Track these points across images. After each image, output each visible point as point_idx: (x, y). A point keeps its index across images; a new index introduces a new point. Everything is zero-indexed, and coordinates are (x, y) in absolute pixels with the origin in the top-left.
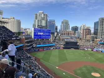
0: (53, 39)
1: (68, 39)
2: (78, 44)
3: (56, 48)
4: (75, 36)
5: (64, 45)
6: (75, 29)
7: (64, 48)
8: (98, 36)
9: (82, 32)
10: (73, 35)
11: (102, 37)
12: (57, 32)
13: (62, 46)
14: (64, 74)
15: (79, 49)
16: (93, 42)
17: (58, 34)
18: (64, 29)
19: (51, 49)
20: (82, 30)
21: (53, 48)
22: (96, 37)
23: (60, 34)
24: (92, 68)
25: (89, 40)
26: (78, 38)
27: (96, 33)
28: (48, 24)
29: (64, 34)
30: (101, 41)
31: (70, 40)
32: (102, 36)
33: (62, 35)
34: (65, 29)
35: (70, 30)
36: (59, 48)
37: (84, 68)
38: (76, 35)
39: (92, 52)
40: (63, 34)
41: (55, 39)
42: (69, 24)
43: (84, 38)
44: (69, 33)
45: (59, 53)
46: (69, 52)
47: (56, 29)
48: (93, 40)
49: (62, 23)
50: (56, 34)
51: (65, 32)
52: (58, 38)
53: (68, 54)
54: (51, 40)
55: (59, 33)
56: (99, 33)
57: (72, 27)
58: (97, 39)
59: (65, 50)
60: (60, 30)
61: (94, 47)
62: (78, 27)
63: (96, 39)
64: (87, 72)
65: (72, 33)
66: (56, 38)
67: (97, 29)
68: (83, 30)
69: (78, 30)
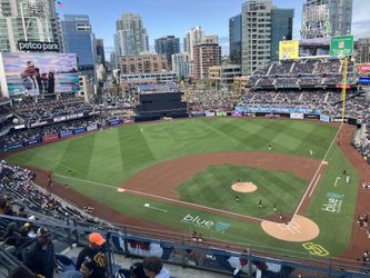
0: (90, 91)
1: (147, 84)
2: (184, 99)
3: (109, 124)
4: (171, 72)
5: (137, 109)
6: (169, 47)
7: (137, 120)
8: (244, 67)
9: (192, 58)
10: (164, 68)
11: (254, 68)
12: (103, 62)
13: (131, 113)
14: (147, 205)
15: (186, 116)
16: (230, 87)
17: (107, 72)
18: (130, 47)
19: (89, 129)
20: (192, 49)
21: (99, 126)
22: (238, 70)
23: (115, 71)
24: (232, 168)
25: (219, 81)
26: (183, 78)
27: (236, 56)
28: (62, 33)
29: (133, 69)
30: (253, 80)
31: (156, 87)
32: (254, 63)
33: (125, 72)
34: (134, 48)
35: (153, 51)
36: (121, 122)
37: (210, 175)
38: (175, 69)
39: (229, 120)
40: (129, 68)
41: (99, 92)
42: (144, 31)
43: (202, 77)
44: (147, 64)
45: (121, 139)
46: (157, 129)
47: (100, 50)
48: (229, 81)
49: (120, 25)
50: (99, 70)
51: (136, 62)
52: (109, 85)
53: (152, 137)
54: (86, 96)
55: (113, 66)
56: (246, 54)
57: (157, 41)
58: (240, 75)
59: (143, 127)
60: (113, 56)
61: (235, 105)
62: (178, 40)
63: (238, 78)
64: (218, 183)
65: (159, 61)
66: (101, 84)
67: (240, 44)
68: (197, 47)
69: (178, 52)
